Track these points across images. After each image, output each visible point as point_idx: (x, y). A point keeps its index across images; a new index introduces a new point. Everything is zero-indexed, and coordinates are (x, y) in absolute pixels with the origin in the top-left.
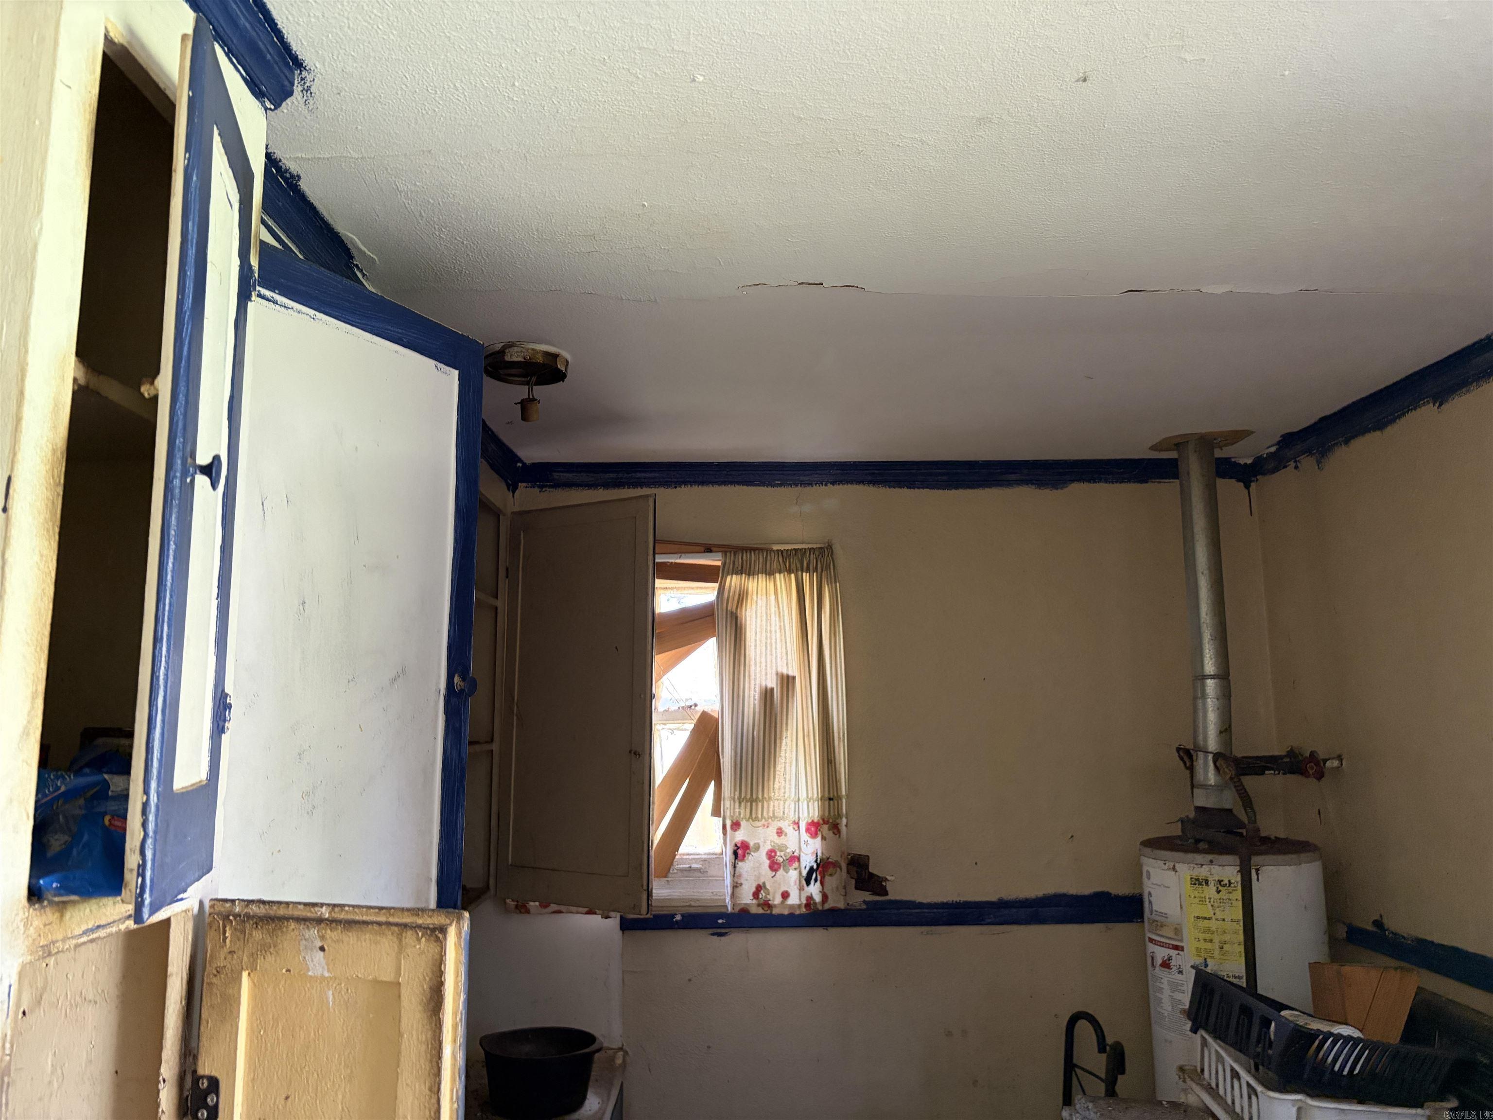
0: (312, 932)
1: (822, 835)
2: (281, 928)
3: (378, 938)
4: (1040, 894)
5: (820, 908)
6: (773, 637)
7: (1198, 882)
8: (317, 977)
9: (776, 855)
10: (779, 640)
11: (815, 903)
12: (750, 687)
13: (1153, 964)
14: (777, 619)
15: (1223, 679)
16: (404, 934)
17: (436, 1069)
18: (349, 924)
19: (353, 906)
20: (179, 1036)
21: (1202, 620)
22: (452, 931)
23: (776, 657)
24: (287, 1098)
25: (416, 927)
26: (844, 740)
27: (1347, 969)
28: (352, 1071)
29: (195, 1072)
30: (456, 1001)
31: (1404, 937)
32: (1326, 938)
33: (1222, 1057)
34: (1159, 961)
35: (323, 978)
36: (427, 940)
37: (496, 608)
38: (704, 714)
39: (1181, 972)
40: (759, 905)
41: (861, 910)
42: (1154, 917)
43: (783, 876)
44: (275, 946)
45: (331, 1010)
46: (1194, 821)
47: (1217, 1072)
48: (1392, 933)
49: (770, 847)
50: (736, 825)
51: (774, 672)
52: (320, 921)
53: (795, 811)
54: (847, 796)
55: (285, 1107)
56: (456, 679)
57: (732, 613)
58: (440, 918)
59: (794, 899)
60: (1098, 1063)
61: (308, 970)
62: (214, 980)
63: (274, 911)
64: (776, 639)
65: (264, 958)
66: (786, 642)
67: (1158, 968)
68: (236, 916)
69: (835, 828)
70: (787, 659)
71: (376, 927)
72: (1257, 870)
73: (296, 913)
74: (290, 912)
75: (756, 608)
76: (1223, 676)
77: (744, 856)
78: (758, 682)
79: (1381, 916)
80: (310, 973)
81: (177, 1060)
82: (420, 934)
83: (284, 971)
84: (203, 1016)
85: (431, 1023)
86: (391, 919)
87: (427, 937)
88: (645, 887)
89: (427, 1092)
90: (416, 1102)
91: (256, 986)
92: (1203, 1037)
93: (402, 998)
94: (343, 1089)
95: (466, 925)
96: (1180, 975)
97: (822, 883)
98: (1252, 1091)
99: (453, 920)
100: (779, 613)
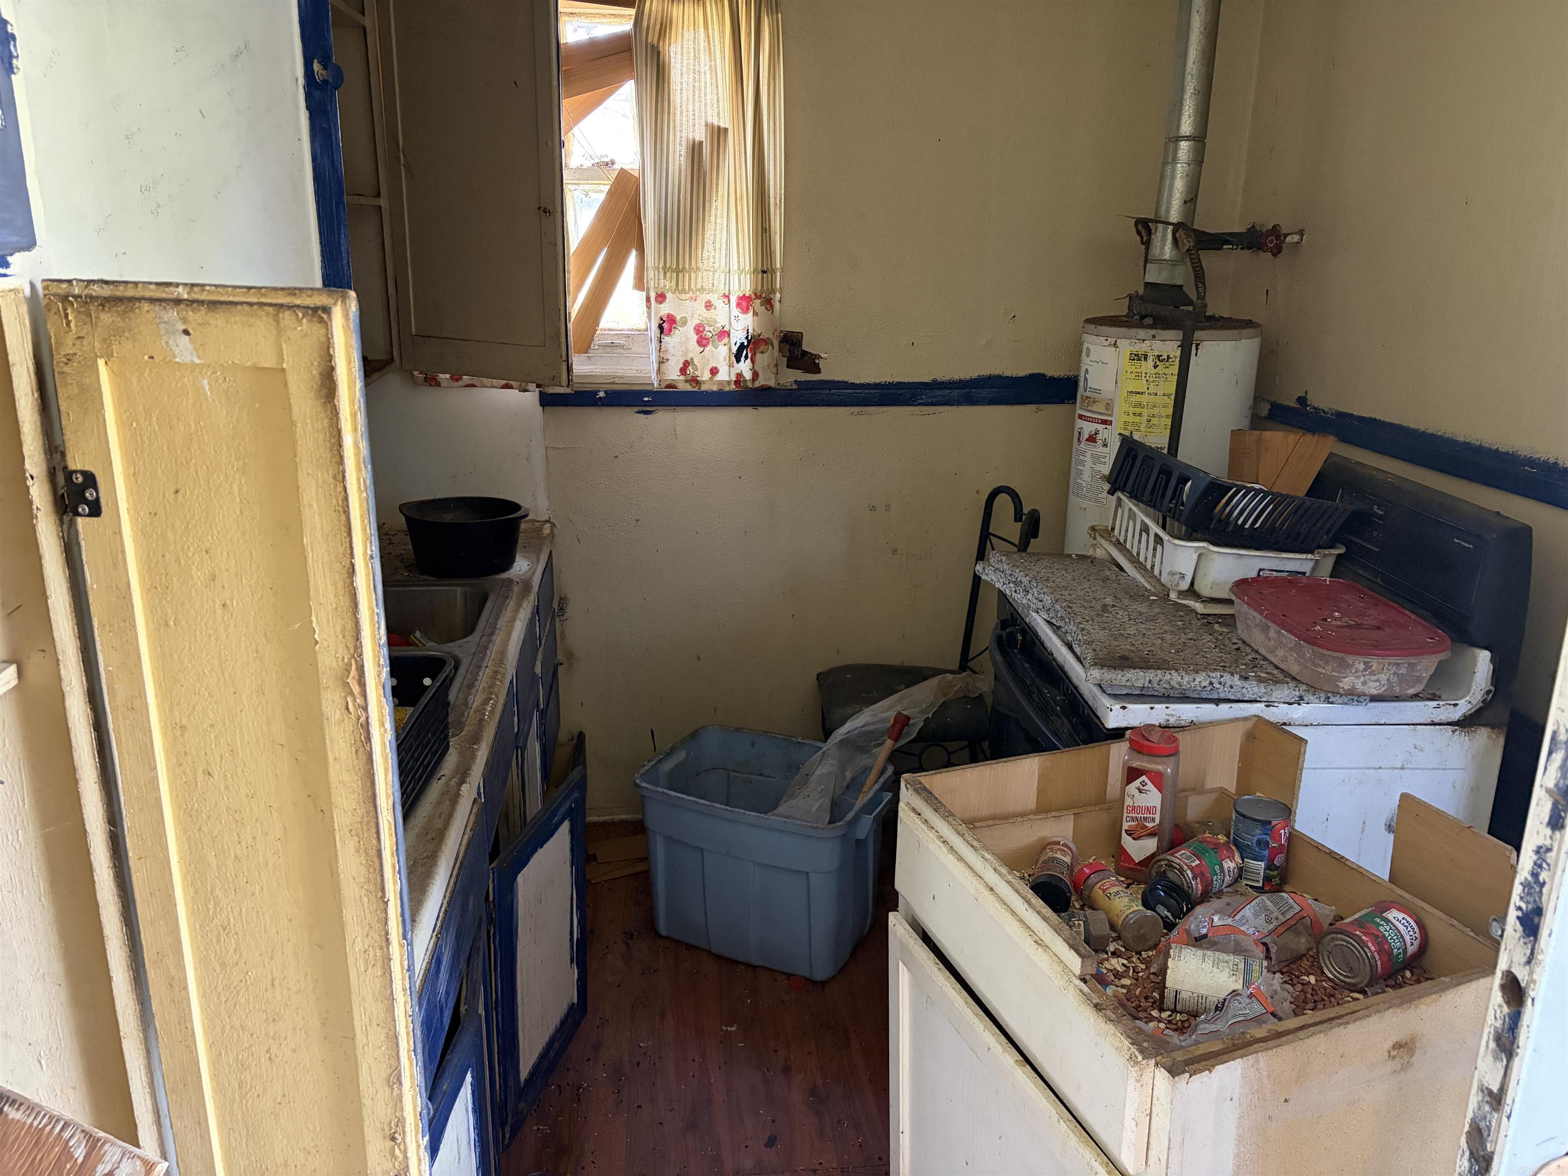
0: (170, 315)
1: (754, 311)
2: (132, 310)
3: (252, 320)
4: (975, 375)
5: (750, 385)
6: (703, 80)
7: (1137, 357)
8: (186, 364)
9: (704, 329)
10: (709, 85)
11: (745, 381)
12: (675, 140)
13: (1079, 439)
14: (707, 58)
15: (1199, 141)
16: (281, 315)
17: (338, 458)
18: (214, 305)
19: (216, 286)
20: (39, 430)
21: (1188, 70)
22: (337, 313)
23: (706, 104)
24: (177, 492)
25: (292, 307)
26: (780, 207)
27: (1267, 434)
28: (245, 463)
29: (66, 468)
30: (351, 389)
31: (1324, 411)
32: (1249, 413)
33: (1135, 513)
34: (1086, 436)
35: (194, 366)
36: (310, 321)
37: (365, 28)
38: (623, 173)
39: (1105, 445)
40: (686, 381)
41: (792, 390)
42: (1087, 394)
43: (712, 352)
44: (130, 330)
45: (210, 400)
46: (1142, 298)
47: (1127, 530)
48: (1314, 408)
49: (698, 322)
50: (661, 298)
51: (703, 123)
52: (178, 301)
53: (725, 283)
54: (782, 269)
55: (176, 499)
56: (316, 66)
57: (653, 46)
58: (321, 298)
59: (724, 375)
60: (1014, 531)
61: (175, 356)
62: (67, 369)
63: (120, 292)
64: (706, 83)
65: (120, 344)
66: (717, 87)
67: (1083, 443)
68: (76, 297)
69: (768, 303)
70: (718, 107)
71: (246, 308)
72: (1197, 345)
73: (148, 294)
74: (139, 293)
75: (682, 42)
76: (1199, 138)
77: (670, 330)
78: (684, 135)
79: (1306, 392)
80: (177, 360)
81: (42, 456)
82: (300, 315)
83: (146, 357)
84: (62, 408)
85: (326, 411)
86: (263, 300)
87: (308, 317)
88: (564, 358)
89: (331, 480)
90: (320, 491)
91: (118, 376)
92: (1119, 499)
93: (290, 385)
94: (238, 481)
95: (353, 306)
96: (1105, 448)
97: (753, 361)
98: (1158, 540)
99: (337, 300)
100: (710, 49)
